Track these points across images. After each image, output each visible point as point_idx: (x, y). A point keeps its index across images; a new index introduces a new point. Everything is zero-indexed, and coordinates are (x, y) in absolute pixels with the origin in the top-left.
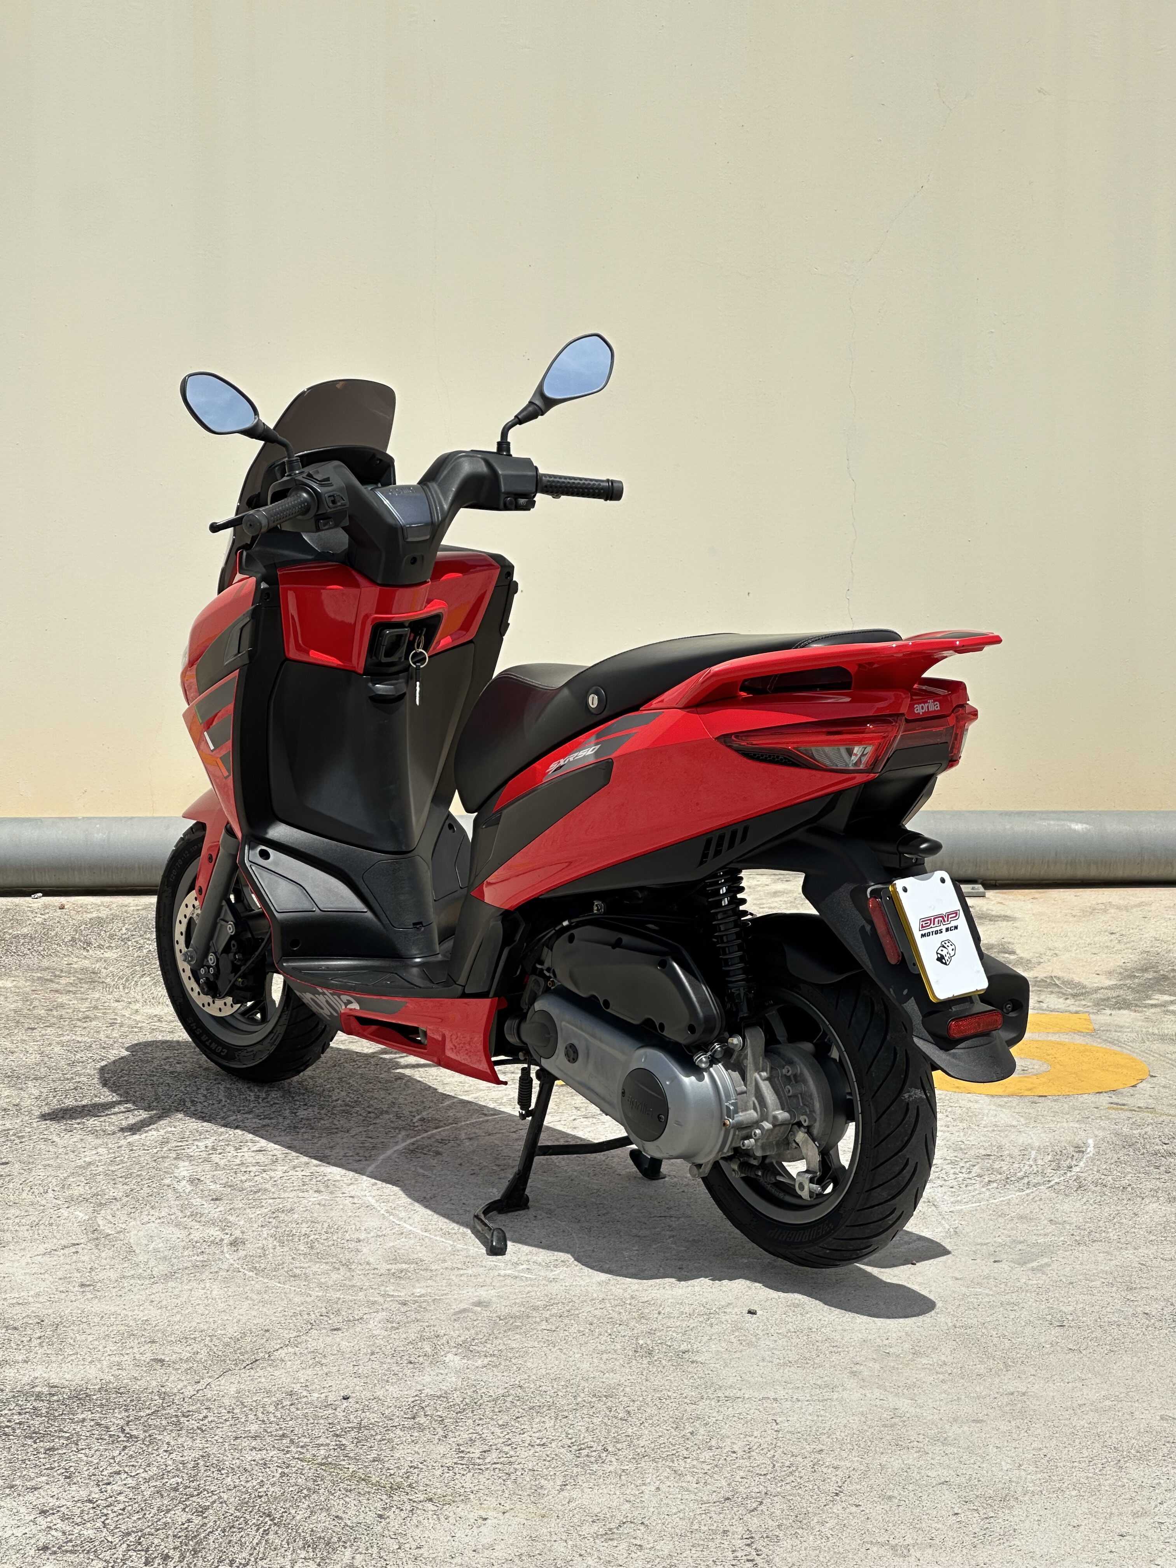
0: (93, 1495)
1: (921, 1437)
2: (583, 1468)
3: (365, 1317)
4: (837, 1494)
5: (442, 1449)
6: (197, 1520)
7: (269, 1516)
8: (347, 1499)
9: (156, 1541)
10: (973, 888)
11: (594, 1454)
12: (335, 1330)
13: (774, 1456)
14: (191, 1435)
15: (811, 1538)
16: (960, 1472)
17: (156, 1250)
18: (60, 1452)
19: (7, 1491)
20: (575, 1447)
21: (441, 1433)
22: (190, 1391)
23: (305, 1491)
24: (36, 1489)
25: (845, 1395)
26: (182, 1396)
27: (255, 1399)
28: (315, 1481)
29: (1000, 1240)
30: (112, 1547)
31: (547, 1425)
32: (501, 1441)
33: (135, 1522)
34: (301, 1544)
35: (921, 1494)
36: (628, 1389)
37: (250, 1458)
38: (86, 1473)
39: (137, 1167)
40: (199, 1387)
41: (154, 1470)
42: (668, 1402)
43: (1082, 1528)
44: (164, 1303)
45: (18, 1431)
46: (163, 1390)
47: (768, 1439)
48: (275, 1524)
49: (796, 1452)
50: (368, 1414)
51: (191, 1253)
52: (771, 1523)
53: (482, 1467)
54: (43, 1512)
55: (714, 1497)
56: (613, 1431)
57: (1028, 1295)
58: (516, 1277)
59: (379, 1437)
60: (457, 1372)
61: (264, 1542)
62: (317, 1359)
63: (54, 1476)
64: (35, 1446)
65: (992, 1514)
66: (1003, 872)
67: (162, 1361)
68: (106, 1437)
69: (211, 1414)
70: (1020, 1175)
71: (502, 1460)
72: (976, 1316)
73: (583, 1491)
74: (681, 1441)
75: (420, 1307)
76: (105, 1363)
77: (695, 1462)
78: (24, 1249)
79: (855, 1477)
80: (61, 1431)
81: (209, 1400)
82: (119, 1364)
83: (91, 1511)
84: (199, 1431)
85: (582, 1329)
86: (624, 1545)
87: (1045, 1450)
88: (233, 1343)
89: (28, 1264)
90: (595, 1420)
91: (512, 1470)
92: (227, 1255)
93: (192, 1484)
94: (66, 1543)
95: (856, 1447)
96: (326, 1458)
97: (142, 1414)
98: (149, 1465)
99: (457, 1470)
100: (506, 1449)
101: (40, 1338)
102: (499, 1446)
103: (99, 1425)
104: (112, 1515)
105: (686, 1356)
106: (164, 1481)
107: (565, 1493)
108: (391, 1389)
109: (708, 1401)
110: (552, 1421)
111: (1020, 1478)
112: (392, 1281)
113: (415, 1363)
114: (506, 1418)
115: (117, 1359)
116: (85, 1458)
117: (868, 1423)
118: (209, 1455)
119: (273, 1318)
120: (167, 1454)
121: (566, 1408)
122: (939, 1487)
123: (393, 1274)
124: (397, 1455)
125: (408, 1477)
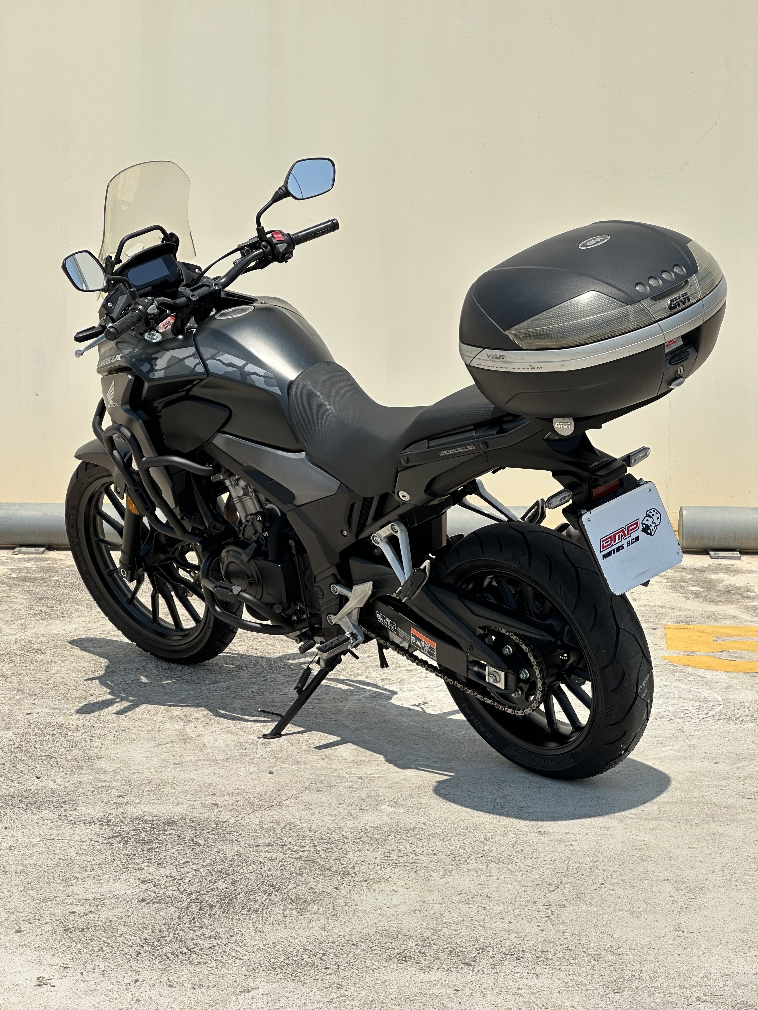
0: (173, 873)
1: (657, 855)
4: (603, 884)
5: (375, 854)
6: (231, 888)
8: (318, 879)
10: (733, 554)
11: (463, 859)
15: (585, 906)
16: (677, 874)
17: (218, 747)
18: (156, 850)
19: (124, 870)
21: (375, 846)
22: (233, 820)
24: (140, 870)
25: (615, 832)
27: (269, 825)
28: (300, 869)
29: (720, 751)
30: (182, 900)
31: (438, 844)
32: (410, 851)
33: (196, 887)
34: (289, 901)
36: (487, 826)
37: (264, 856)
38: (170, 862)
39: (211, 701)
40: (238, 818)
42: (510, 833)
44: (222, 774)
45: (132, 839)
46: (217, 820)
47: (566, 854)
48: (275, 891)
49: (581, 861)
51: (239, 748)
52: (562, 897)
53: (398, 865)
54: (144, 882)
57: (733, 781)
59: (339, 847)
60: (388, 815)
61: (268, 900)
62: (307, 806)
63: (151, 863)
64: (142, 847)
65: (693, 897)
66: (751, 545)
67: (217, 804)
68: (183, 843)
69: (244, 833)
70: (737, 716)
71: (409, 861)
72: (699, 792)
73: (454, 879)
74: (515, 854)
75: (370, 780)
76: (185, 805)
77: (522, 865)
78: (143, 744)
80: (157, 839)
81: (242, 826)
82: (193, 805)
83: (171, 882)
86: (475, 907)
87: (730, 864)
88: (259, 796)
89: (144, 751)
90: (466, 842)
91: (414, 866)
92: (260, 750)
94: (156, 898)
96: (308, 857)
97: (204, 832)
99: (382, 866)
100: (412, 855)
101: (149, 791)
103: (179, 837)
104: (182, 884)
106: (214, 867)
107: (444, 880)
112: (355, 766)
113: (364, 809)
114: (414, 840)
115: (192, 803)
116: (170, 854)
117: (627, 847)
118: (240, 854)
119: (283, 784)
120: (217, 853)
121: (449, 835)
122: (664, 882)
123: (356, 763)
124: (348, 857)
125: (354, 869)
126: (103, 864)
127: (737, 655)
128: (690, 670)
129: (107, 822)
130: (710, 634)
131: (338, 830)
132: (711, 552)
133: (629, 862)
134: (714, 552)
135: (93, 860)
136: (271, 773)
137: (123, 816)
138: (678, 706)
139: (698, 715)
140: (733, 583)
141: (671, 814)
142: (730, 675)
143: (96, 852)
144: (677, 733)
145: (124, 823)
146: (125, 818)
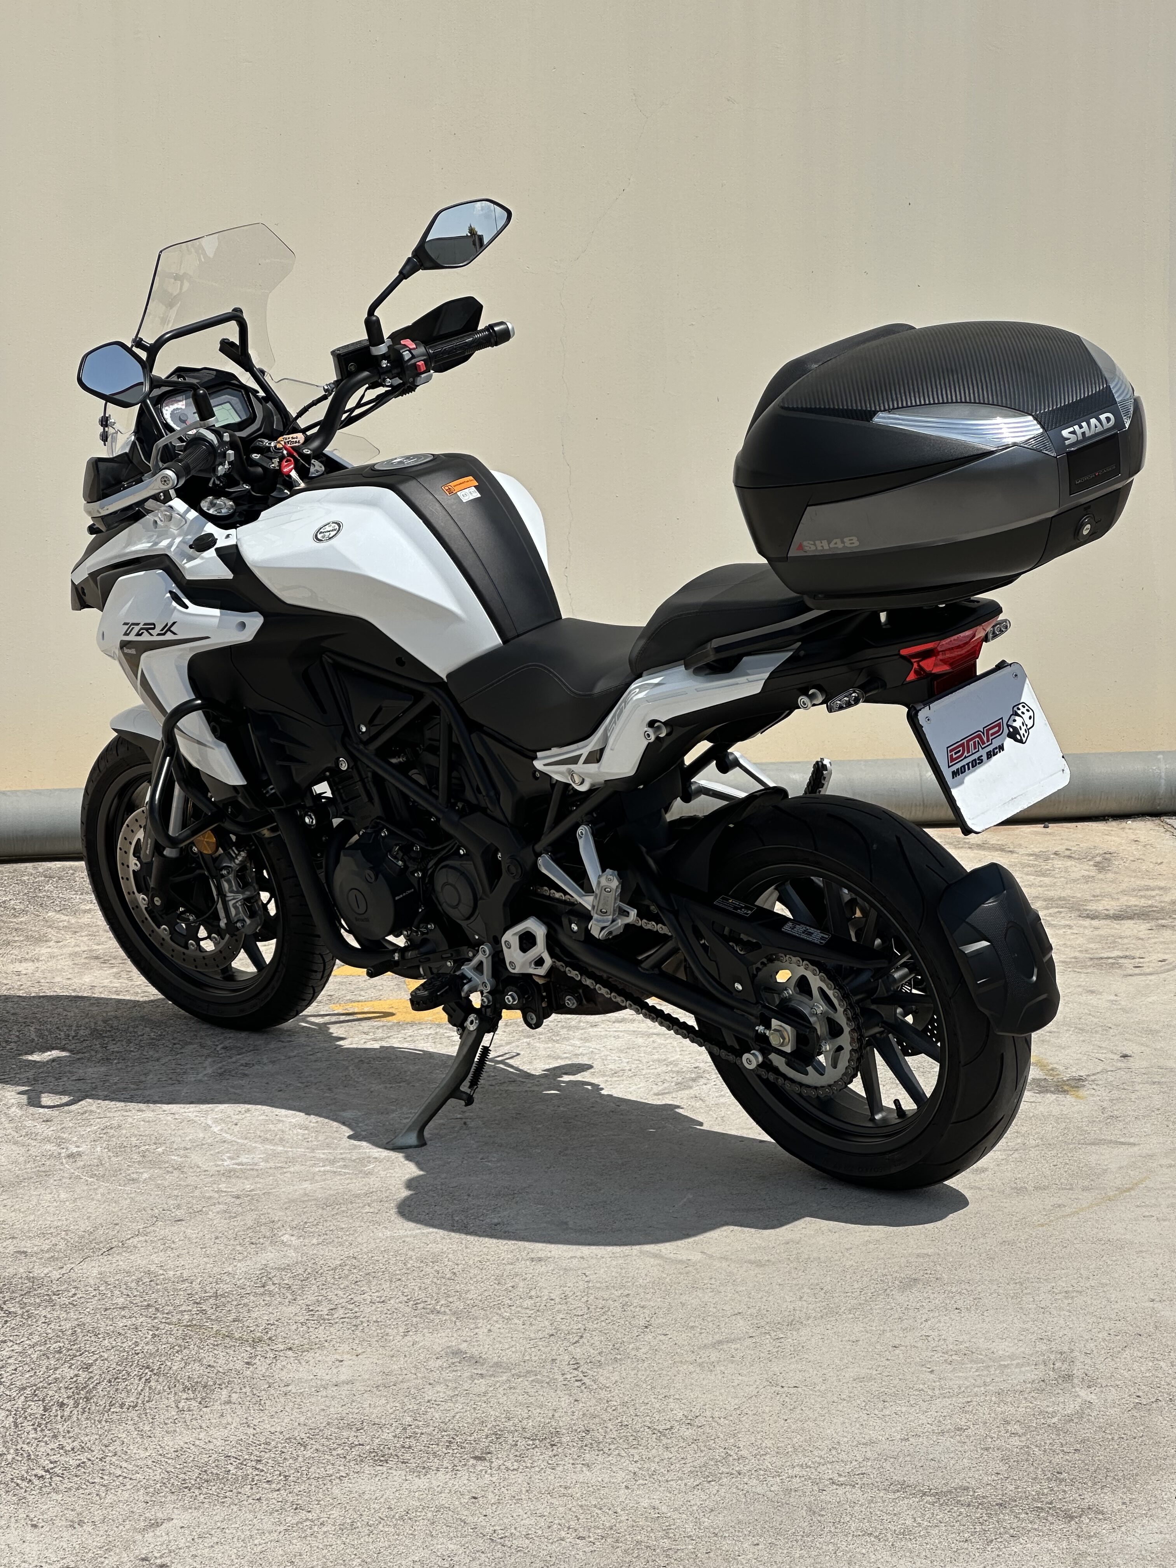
7: (148, 1368)
9: (51, 1393)
12: (179, 1221)
26: (49, 1279)
35: (719, 1324)
41: (36, 1338)
43: (861, 1342)
55: (540, 1335)
56: (443, 1288)
58: (335, 1172)
95: (658, 1291)
98: (31, 1334)
105: (498, 1227)
108: (239, 1265)
109: (523, 1262)
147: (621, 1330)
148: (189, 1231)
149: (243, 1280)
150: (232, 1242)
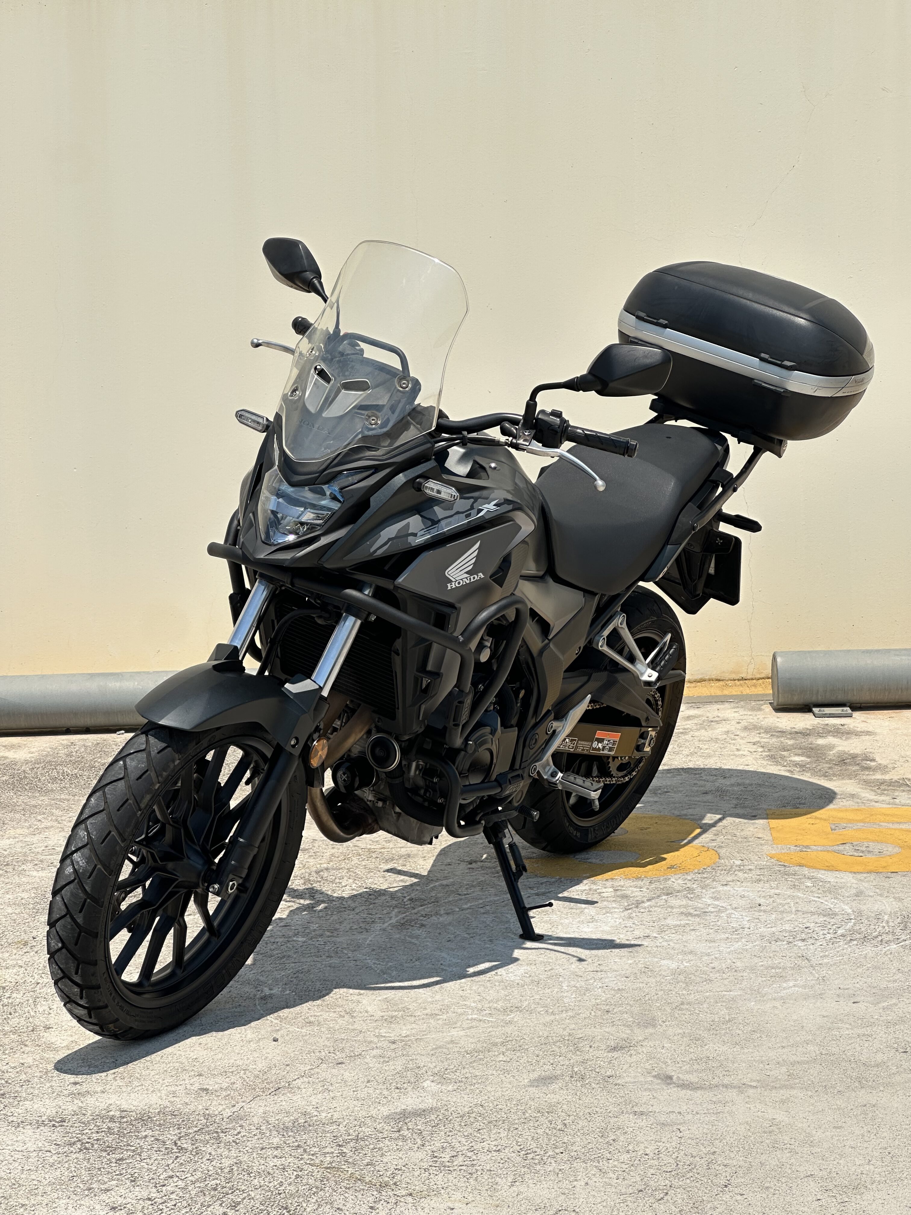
0: (152, 1195)
1: (793, 1140)
2: (528, 1168)
3: (363, 1053)
4: (726, 1186)
5: (420, 1155)
7: (286, 1208)
8: (346, 1195)
10: (843, 710)
11: (538, 1157)
12: (340, 1063)
13: (677, 1157)
14: (227, 1147)
16: (822, 1167)
18: (127, 1161)
19: (86, 1192)
20: (523, 1152)
21: (420, 1142)
22: (228, 1113)
23: (314, 1189)
24: (108, 1190)
25: (734, 1108)
26: (221, 1117)
27: (277, 1118)
28: (322, 1181)
29: (858, 986)
31: (502, 1135)
32: (466, 1148)
35: (791, 1185)
36: (565, 1106)
37: (272, 1164)
38: (147, 1177)
40: (235, 1109)
41: (199, 1174)
42: (596, 1116)
44: (210, 1045)
45: (96, 1146)
46: (207, 1112)
47: (673, 1144)
49: (695, 1154)
50: (363, 1128)
51: (231, 1006)
52: (673, 1208)
53: (451, 1169)
54: (113, 1209)
55: (630, 1190)
56: (553, 1139)
57: (880, 1028)
58: (481, 1020)
59: (372, 1146)
60: (433, 1095)
63: (122, 1181)
64: (108, 1157)
65: (847, 1200)
66: (866, 697)
67: (207, 1090)
68: (163, 1149)
69: (244, 1130)
70: (875, 934)
71: (466, 1163)
72: (838, 1046)
73: (528, 1186)
74: (606, 1146)
75: (406, 1045)
76: (163, 1092)
77: (616, 1163)
79: (741, 1172)
80: (128, 1145)
81: (241, 1119)
82: (174, 1092)
83: (150, 1207)
84: (234, 1144)
85: (530, 1060)
87: (889, 1149)
88: (261, 1075)
90: (539, 1131)
91: (474, 1171)
92: (259, 1007)
93: (228, 1185)
95: (741, 1149)
96: (331, 1163)
97: (190, 1131)
98: (195, 1171)
99: (431, 1172)
102: (464, 1152)
103: (157, 1140)
104: (165, 1211)
105: (611, 1080)
106: (207, 1183)
107: (514, 1188)
108: (382, 1109)
109: (627, 1115)
110: (506, 1133)
111: (869, 1171)
112: (385, 1025)
113: (400, 1089)
114: (470, 1131)
115: (173, 1089)
116: (146, 1166)
117: (752, 1130)
118: (241, 1162)
119: (292, 1055)
120: (209, 1162)
121: (517, 1121)
122: (806, 1179)
123: (386, 1020)
124: (385, 1160)
125: (393, 1178)
126: (57, 1184)
127: (864, 849)
128: (806, 871)
129: (61, 1121)
130: (825, 820)
131: (368, 1121)
132: (814, 709)
133: (757, 1151)
134: (818, 709)
135: (45, 1178)
136: (275, 1040)
137: (81, 1112)
138: (796, 924)
139: (824, 934)
140: (846, 750)
141: (806, 1079)
142: (859, 876)
143: (47, 1166)
144: (799, 962)
145: (83, 1123)
146: (84, 1115)
147: (703, 1189)
148: (347, 1074)
149: (382, 1124)
150: (380, 1087)
